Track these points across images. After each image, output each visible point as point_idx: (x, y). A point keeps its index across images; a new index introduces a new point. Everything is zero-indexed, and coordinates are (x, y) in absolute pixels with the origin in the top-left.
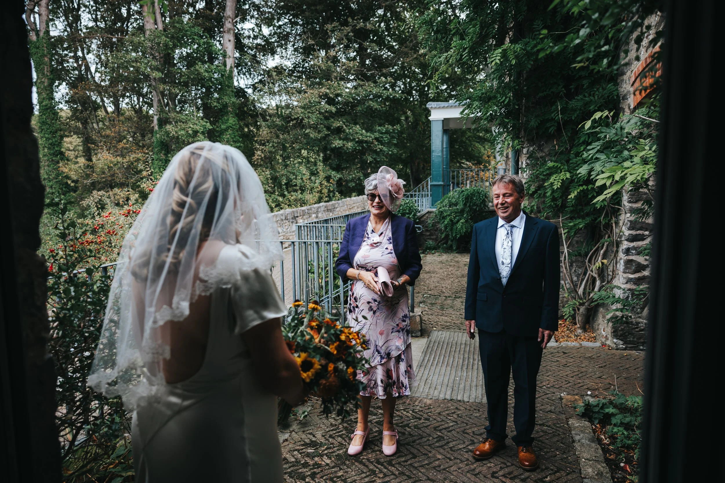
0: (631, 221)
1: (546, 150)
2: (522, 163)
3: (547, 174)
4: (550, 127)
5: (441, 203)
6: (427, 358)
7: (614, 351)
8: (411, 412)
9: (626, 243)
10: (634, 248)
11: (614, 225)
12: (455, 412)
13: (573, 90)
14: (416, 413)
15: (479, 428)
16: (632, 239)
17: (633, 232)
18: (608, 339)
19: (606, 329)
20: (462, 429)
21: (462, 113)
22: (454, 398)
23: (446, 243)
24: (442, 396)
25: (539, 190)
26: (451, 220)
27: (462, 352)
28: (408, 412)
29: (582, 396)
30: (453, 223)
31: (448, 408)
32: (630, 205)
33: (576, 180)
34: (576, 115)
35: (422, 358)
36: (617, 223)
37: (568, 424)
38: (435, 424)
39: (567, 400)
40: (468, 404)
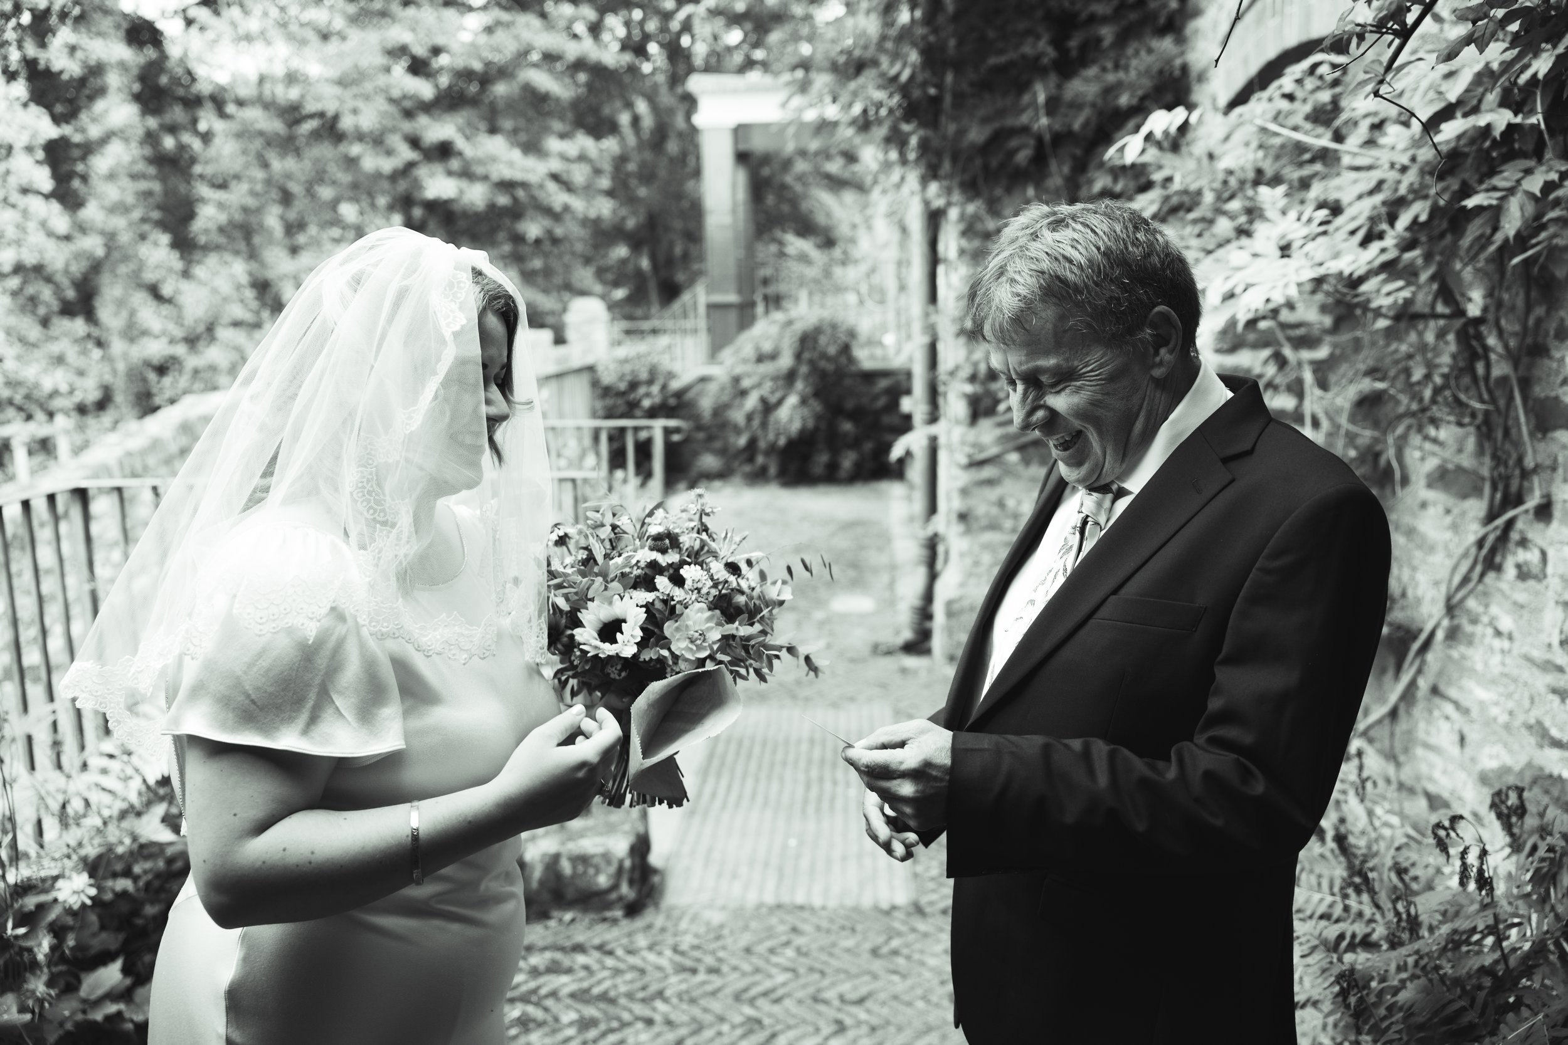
4: (1018, 149)
5: (736, 352)
8: (668, 953)
12: (787, 944)
13: (1074, 53)
14: (682, 954)
15: (857, 982)
20: (811, 990)
21: (784, 105)
22: (786, 899)
24: (752, 898)
26: (763, 400)
27: (802, 764)
28: (660, 954)
30: (768, 408)
31: (770, 933)
34: (1082, 119)
38: (735, 982)
40: (824, 913)
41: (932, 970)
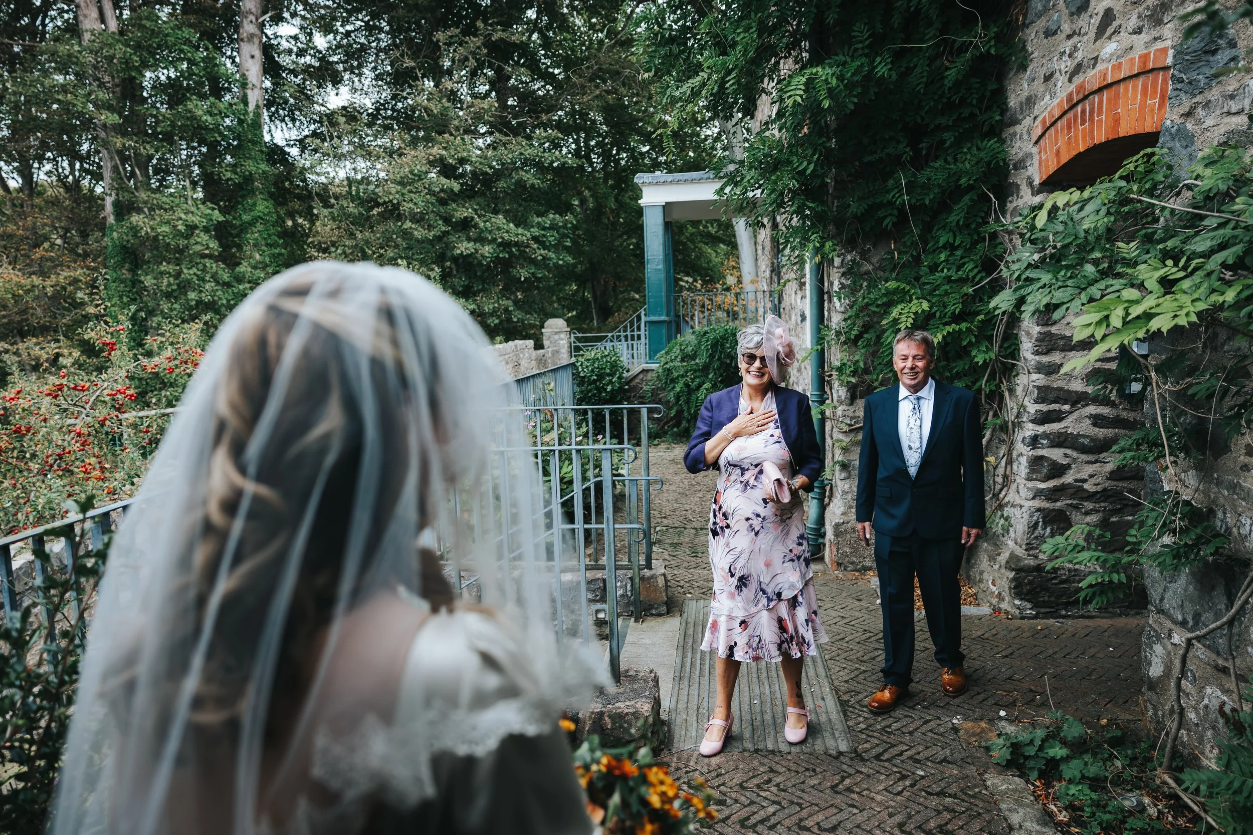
0: (1039, 388)
1: (875, 260)
2: (832, 284)
3: (884, 304)
4: (885, 217)
5: (667, 353)
6: (688, 660)
7: (1018, 622)
9: (1030, 426)
10: (1046, 435)
11: (1007, 394)
12: (769, 781)
13: (924, 152)
15: (827, 813)
16: (1043, 419)
17: (1044, 407)
18: (1003, 600)
19: (998, 582)
20: (795, 819)
22: (761, 746)
23: (678, 424)
25: (866, 332)
26: (687, 385)
29: (991, 721)
30: (690, 390)
31: (755, 773)
32: (1037, 358)
33: (938, 315)
34: (932, 196)
35: (679, 662)
36: (1011, 391)
37: (986, 788)
38: (738, 812)
39: (967, 731)
40: (789, 757)
41: (879, 804)
